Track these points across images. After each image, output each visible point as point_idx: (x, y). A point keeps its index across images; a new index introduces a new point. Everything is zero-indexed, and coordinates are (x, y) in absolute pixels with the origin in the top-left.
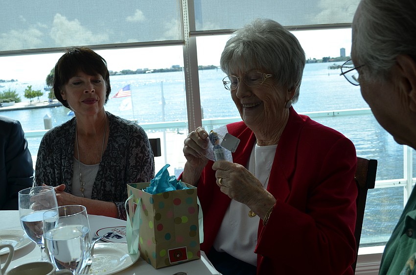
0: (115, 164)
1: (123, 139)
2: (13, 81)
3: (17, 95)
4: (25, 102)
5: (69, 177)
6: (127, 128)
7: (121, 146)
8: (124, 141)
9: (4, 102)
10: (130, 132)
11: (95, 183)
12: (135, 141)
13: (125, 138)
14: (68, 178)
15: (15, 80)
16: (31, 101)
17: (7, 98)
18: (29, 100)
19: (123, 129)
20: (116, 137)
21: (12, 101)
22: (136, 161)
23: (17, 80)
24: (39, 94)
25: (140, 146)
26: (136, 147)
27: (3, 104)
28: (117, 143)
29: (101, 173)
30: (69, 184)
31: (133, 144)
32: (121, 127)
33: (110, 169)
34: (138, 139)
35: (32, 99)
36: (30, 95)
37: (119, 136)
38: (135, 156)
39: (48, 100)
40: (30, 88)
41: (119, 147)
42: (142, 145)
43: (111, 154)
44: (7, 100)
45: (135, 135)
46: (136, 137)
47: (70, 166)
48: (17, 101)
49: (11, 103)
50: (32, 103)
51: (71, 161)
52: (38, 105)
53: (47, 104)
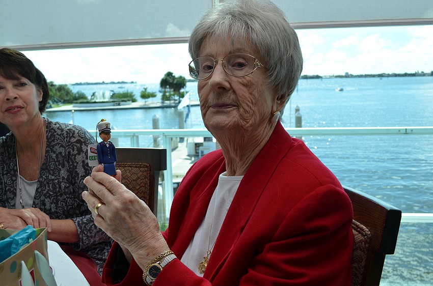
0: (53, 177)
1: (60, 147)
2: (132, 82)
3: (134, 95)
4: (140, 102)
5: (12, 196)
6: (63, 134)
7: (59, 156)
8: (62, 150)
9: (122, 101)
10: (67, 137)
11: (34, 202)
12: (75, 147)
13: (62, 146)
14: (10, 198)
15: (134, 82)
16: (146, 102)
17: (125, 98)
18: (144, 100)
19: (60, 135)
20: (53, 146)
21: (129, 101)
22: (85, 169)
23: (136, 82)
24: (153, 95)
25: (83, 152)
26: (79, 154)
27: (121, 103)
28: (55, 153)
29: (39, 190)
30: (12, 204)
31: (73, 151)
32: (57, 134)
33: (48, 183)
34: (79, 145)
35: (146, 100)
36: (145, 96)
37: (56, 145)
38: (82, 164)
39: (160, 101)
40: (146, 89)
41: (57, 157)
42: (85, 150)
43: (48, 167)
44: (125, 99)
45: (73, 140)
46: (74, 142)
47: (13, 183)
48: (134, 101)
49: (128, 102)
50: (147, 103)
51: (14, 178)
52: (151, 106)
53: (159, 105)
